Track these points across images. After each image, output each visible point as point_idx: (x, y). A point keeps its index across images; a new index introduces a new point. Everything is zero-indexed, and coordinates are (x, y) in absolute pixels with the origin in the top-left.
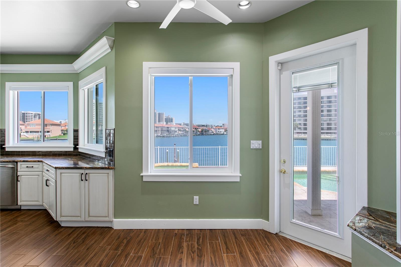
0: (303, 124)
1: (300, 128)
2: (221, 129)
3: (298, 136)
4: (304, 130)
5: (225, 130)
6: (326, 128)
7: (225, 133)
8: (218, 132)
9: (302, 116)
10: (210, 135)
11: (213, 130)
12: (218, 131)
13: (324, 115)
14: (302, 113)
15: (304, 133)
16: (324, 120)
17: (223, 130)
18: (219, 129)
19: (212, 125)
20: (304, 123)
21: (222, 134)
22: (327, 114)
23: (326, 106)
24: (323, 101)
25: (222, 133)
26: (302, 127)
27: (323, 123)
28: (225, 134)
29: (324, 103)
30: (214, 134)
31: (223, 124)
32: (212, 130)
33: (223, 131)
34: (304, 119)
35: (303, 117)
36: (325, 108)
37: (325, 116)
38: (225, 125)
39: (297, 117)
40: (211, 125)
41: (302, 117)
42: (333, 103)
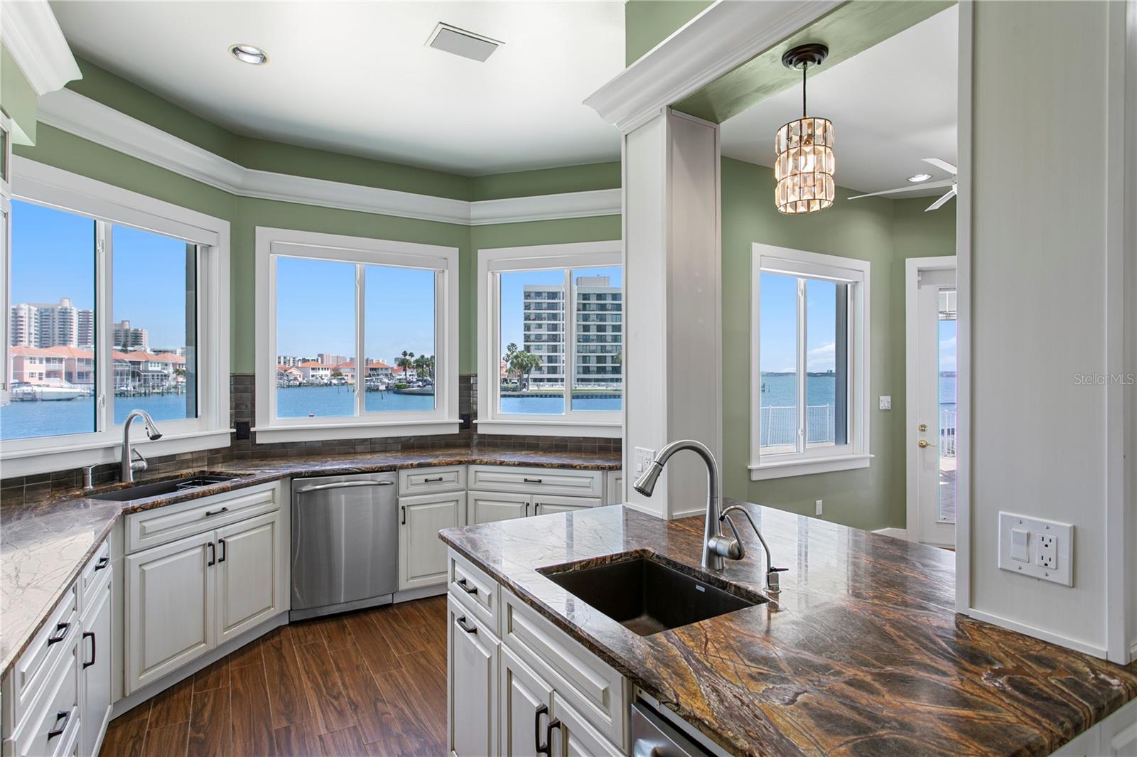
0: (545, 359)
1: (539, 369)
2: (322, 369)
3: (537, 389)
4: (548, 373)
5: (333, 373)
6: (595, 369)
7: (334, 381)
8: (311, 378)
9: (545, 338)
10: (289, 386)
11: (295, 372)
12: (313, 376)
13: (591, 337)
14: (544, 332)
15: (549, 380)
16: (591, 348)
17: (328, 373)
18: (313, 369)
19: (285, 358)
20: (549, 356)
21: (326, 384)
22: (597, 335)
23: (595, 317)
24: (589, 304)
25: (325, 381)
26: (545, 364)
27: (589, 356)
28: (335, 385)
29: (591, 309)
30: (300, 385)
31: (321, 355)
32: (291, 373)
33: (326, 376)
34: (548, 345)
35: (548, 342)
36: (593, 321)
37: (593, 341)
38: (325, 357)
39: (534, 341)
40: (282, 358)
41: (544, 341)
42: (608, 310)
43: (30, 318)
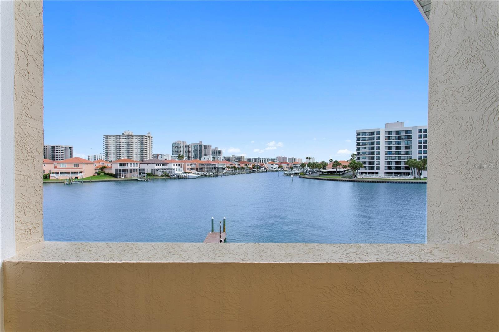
1: (365, 167)
2: (275, 164)
3: (362, 177)
4: (369, 170)
5: (279, 166)
6: (395, 168)
9: (367, 153)
11: (266, 166)
12: (272, 167)
13: (392, 153)
14: (367, 150)
15: (369, 173)
16: (392, 158)
17: (277, 166)
18: (272, 164)
20: (369, 162)
22: (396, 152)
23: (395, 143)
24: (391, 136)
25: (276, 170)
26: (367, 165)
27: (391, 162)
29: (393, 139)
30: (267, 171)
32: (264, 166)
34: (369, 157)
35: (369, 155)
36: (394, 144)
39: (361, 155)
41: (366, 155)
42: (402, 139)
43: (192, 148)
